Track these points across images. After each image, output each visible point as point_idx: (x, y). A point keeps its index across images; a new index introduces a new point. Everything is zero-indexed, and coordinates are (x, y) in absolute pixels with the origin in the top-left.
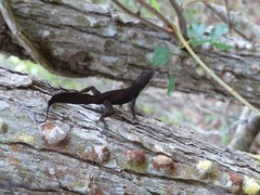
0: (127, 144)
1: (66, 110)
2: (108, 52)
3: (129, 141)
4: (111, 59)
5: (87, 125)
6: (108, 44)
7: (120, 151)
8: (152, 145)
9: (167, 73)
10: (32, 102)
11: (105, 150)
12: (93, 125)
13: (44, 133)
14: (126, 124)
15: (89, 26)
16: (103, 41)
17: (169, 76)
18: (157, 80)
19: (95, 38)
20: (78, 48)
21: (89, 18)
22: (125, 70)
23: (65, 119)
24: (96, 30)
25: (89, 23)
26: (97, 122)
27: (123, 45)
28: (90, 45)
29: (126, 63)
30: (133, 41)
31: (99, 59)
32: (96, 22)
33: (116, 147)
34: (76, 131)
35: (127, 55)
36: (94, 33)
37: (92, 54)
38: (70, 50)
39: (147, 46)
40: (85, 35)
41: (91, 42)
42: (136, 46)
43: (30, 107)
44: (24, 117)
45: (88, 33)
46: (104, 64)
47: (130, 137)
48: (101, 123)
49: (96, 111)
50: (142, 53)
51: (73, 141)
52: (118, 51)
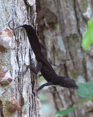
0: (18, 94)
1: (23, 39)
2: (67, 40)
3: (21, 95)
4: (61, 45)
5: (20, 59)
6: (74, 37)
7: (12, 91)
8: (25, 113)
9: (73, 103)
10: (19, 13)
11: (10, 80)
12: (21, 63)
13: (4, 32)
14: (30, 86)
15: (82, 12)
16: (74, 31)
17: (71, 106)
18: (62, 97)
19: (74, 23)
20: (58, 12)
21: (89, 8)
22: (57, 63)
23: (17, 41)
24: (81, 20)
25: (85, 11)
26: (25, 64)
27: (79, 51)
28: (65, 21)
29: (65, 61)
30: (87, 58)
31: (57, 35)
32: (89, 16)
33: (14, 87)
34: (13, 53)
35: (72, 58)
36: (78, 20)
37: (58, 26)
38: (53, 6)
39: (89, 73)
40: (72, 13)
41: (69, 21)
42: (84, 63)
43: (16, 14)
44: (8, 13)
45: (76, 14)
46: (54, 42)
47: (24, 93)
48: (25, 68)
49: (31, 60)
50: (81, 71)
51: (6, 55)
52: (72, 49)
